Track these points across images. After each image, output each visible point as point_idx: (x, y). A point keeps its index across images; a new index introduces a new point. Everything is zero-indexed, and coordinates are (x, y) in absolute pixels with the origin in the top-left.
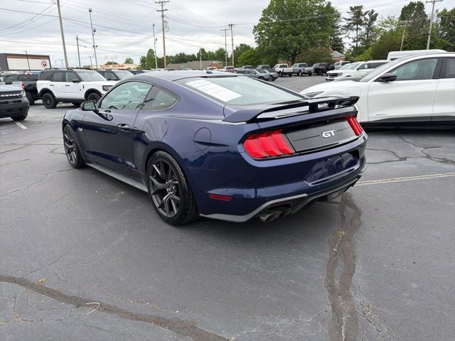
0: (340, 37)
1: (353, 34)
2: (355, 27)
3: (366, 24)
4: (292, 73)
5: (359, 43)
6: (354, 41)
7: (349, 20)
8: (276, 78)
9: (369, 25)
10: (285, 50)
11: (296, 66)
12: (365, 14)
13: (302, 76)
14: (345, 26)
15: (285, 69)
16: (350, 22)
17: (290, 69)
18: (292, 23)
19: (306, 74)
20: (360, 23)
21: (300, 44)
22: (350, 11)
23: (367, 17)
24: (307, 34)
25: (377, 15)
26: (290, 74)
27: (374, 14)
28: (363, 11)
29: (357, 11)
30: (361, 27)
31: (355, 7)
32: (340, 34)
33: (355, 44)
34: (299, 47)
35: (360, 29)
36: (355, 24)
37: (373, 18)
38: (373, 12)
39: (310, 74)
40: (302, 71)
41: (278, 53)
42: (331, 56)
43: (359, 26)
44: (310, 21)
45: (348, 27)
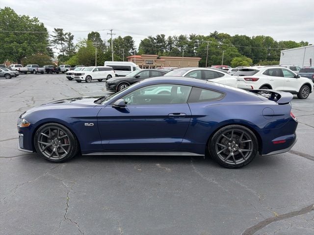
0: (50, 47)
1: (60, 47)
2: (60, 42)
3: (67, 41)
4: (27, 71)
5: (64, 53)
6: (61, 52)
7: (55, 37)
8: (18, 75)
9: (69, 42)
10: (11, 53)
11: (30, 66)
12: (66, 34)
13: (36, 74)
14: (53, 41)
15: (21, 68)
16: (56, 38)
17: (25, 68)
18: (15, 34)
19: (39, 72)
20: (62, 39)
21: (25, 50)
22: (55, 31)
23: (67, 36)
24: (29, 43)
25: (73, 36)
26: (25, 73)
27: (71, 35)
28: (64, 32)
29: (60, 32)
30: (64, 43)
31: (58, 29)
32: (50, 46)
33: (62, 53)
34: (24, 52)
35: (64, 44)
36: (59, 40)
37: (71, 38)
38: (70, 34)
39: (42, 73)
40: (36, 70)
41: (5, 56)
42: (51, 61)
43: (63, 42)
44: (30, 34)
45: (55, 41)
